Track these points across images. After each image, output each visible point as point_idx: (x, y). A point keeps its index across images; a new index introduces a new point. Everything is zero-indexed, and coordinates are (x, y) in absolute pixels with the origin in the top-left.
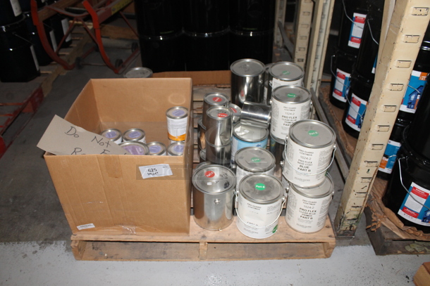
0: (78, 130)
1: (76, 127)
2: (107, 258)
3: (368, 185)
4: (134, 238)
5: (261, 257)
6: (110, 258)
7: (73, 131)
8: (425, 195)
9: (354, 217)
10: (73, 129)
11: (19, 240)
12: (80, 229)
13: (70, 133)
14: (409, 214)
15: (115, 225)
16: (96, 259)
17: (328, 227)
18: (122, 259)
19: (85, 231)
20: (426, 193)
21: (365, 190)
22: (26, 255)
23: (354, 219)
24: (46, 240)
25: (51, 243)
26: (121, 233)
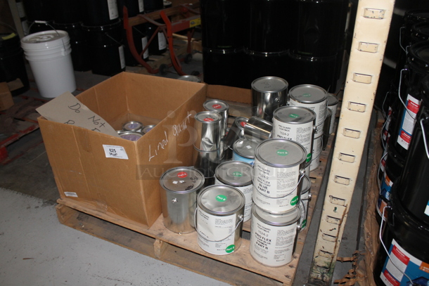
0: (82, 107)
1: (82, 104)
2: (83, 229)
3: (337, 227)
4: (104, 216)
5: (213, 276)
6: (85, 230)
7: (77, 107)
8: (406, 260)
9: (324, 265)
10: (78, 106)
11: (32, 194)
12: (67, 195)
13: (73, 108)
14: (390, 280)
15: (93, 199)
16: (74, 227)
17: (291, 266)
18: (93, 234)
19: (70, 198)
20: (406, 257)
21: (334, 233)
22: (29, 207)
23: (325, 267)
24: (50, 200)
25: (52, 204)
26: (95, 208)
